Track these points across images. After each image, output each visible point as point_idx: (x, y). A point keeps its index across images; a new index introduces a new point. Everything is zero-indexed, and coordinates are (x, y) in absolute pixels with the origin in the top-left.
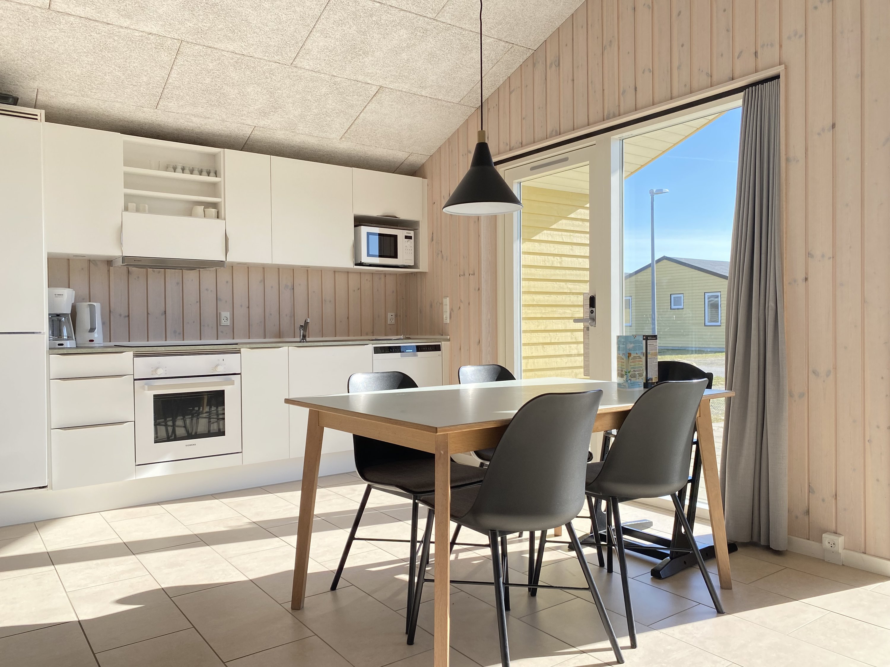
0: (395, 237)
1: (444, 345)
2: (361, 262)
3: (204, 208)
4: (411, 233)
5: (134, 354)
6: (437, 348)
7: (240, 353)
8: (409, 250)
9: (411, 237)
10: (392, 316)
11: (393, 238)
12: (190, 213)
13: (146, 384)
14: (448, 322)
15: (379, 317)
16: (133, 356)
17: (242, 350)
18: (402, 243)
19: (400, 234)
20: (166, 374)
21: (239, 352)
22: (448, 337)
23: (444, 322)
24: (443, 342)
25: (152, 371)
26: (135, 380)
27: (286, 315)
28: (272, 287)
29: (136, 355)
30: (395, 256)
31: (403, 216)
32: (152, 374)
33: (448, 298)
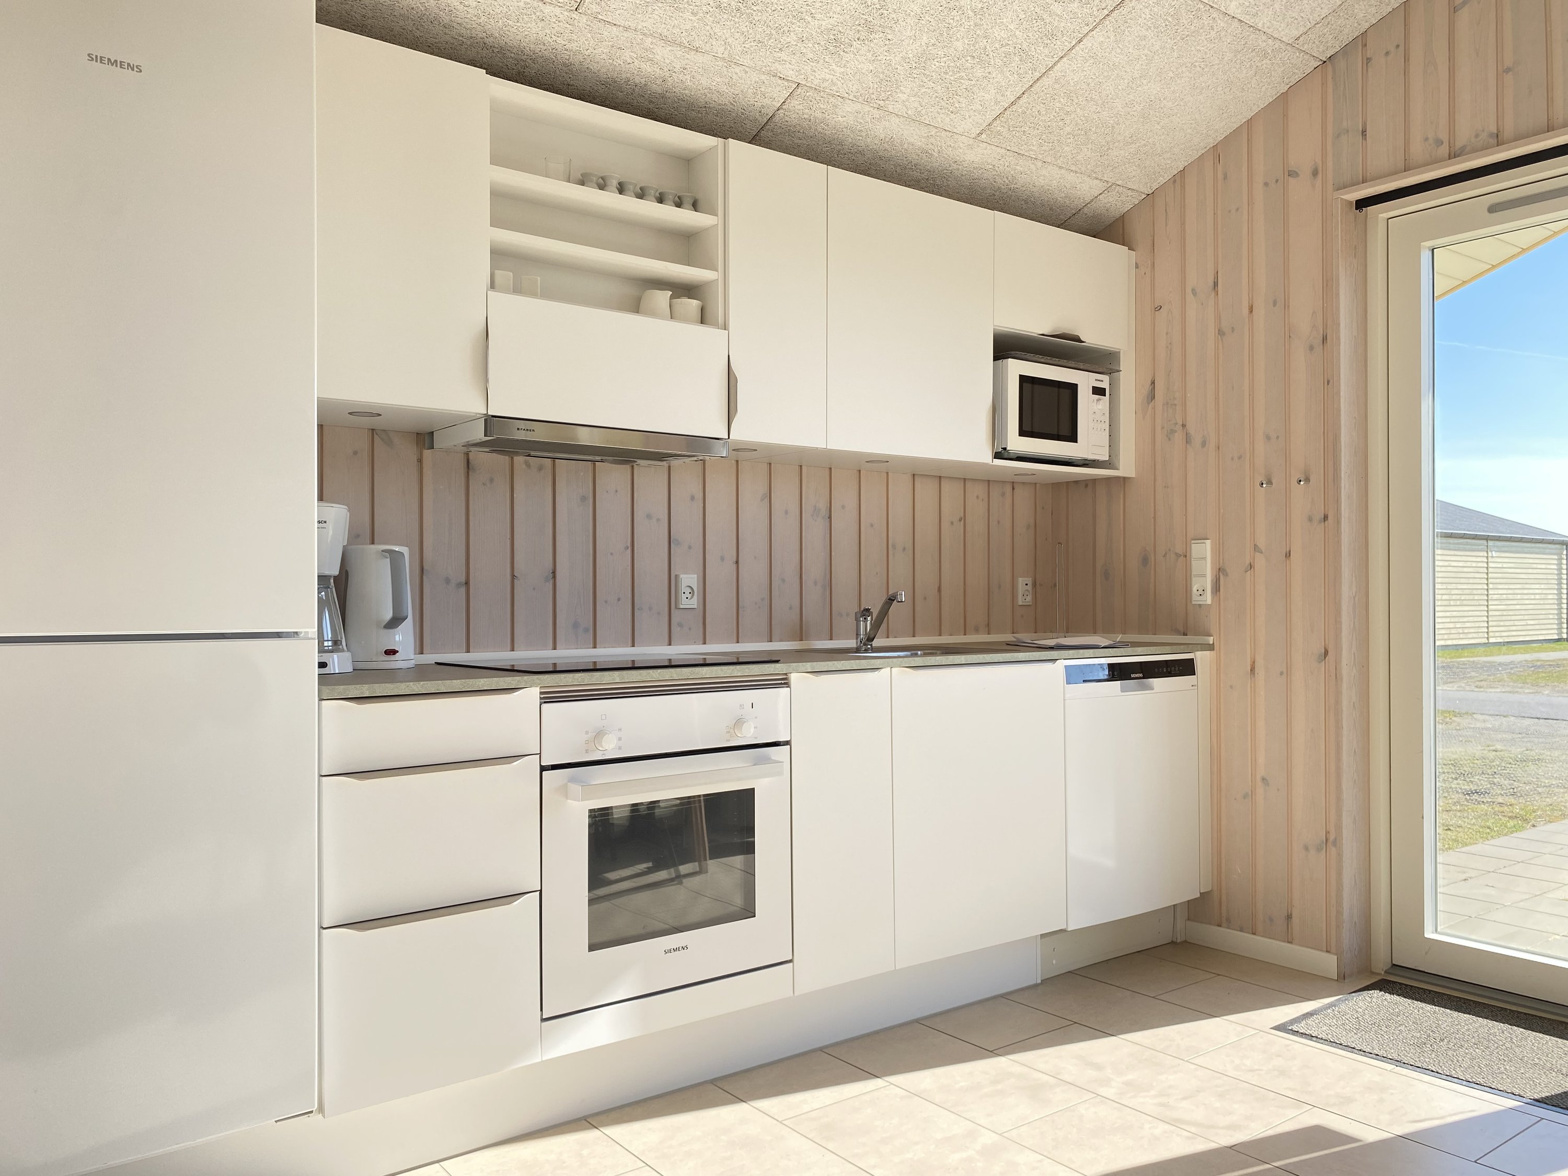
0: (1072, 389)
1: (1201, 658)
2: (1005, 449)
3: (672, 297)
4: (1104, 382)
5: (541, 693)
6: (1186, 668)
7: (787, 685)
8: (1099, 421)
9: (1105, 389)
10: (1027, 585)
11: (1066, 393)
12: (636, 307)
13: (572, 780)
14: (1209, 602)
15: (1000, 587)
16: (541, 698)
17: (794, 677)
18: (1087, 404)
19: (1084, 380)
20: (620, 748)
21: (784, 682)
22: (1211, 640)
23: (1194, 603)
24: (1199, 654)
25: (587, 742)
26: (543, 769)
27: (815, 583)
28: (786, 512)
29: (548, 698)
30: (1072, 437)
31: (1092, 337)
32: (587, 751)
33: (1208, 542)
